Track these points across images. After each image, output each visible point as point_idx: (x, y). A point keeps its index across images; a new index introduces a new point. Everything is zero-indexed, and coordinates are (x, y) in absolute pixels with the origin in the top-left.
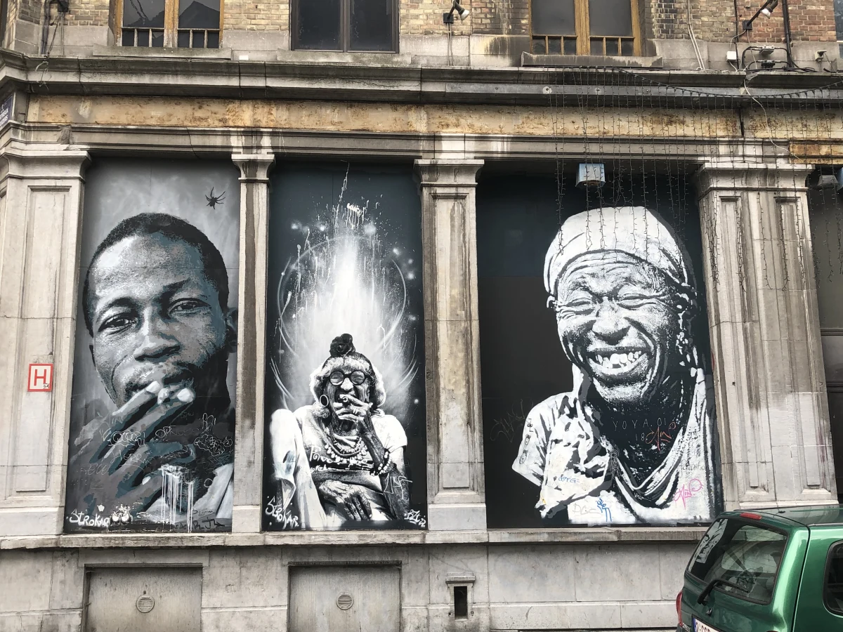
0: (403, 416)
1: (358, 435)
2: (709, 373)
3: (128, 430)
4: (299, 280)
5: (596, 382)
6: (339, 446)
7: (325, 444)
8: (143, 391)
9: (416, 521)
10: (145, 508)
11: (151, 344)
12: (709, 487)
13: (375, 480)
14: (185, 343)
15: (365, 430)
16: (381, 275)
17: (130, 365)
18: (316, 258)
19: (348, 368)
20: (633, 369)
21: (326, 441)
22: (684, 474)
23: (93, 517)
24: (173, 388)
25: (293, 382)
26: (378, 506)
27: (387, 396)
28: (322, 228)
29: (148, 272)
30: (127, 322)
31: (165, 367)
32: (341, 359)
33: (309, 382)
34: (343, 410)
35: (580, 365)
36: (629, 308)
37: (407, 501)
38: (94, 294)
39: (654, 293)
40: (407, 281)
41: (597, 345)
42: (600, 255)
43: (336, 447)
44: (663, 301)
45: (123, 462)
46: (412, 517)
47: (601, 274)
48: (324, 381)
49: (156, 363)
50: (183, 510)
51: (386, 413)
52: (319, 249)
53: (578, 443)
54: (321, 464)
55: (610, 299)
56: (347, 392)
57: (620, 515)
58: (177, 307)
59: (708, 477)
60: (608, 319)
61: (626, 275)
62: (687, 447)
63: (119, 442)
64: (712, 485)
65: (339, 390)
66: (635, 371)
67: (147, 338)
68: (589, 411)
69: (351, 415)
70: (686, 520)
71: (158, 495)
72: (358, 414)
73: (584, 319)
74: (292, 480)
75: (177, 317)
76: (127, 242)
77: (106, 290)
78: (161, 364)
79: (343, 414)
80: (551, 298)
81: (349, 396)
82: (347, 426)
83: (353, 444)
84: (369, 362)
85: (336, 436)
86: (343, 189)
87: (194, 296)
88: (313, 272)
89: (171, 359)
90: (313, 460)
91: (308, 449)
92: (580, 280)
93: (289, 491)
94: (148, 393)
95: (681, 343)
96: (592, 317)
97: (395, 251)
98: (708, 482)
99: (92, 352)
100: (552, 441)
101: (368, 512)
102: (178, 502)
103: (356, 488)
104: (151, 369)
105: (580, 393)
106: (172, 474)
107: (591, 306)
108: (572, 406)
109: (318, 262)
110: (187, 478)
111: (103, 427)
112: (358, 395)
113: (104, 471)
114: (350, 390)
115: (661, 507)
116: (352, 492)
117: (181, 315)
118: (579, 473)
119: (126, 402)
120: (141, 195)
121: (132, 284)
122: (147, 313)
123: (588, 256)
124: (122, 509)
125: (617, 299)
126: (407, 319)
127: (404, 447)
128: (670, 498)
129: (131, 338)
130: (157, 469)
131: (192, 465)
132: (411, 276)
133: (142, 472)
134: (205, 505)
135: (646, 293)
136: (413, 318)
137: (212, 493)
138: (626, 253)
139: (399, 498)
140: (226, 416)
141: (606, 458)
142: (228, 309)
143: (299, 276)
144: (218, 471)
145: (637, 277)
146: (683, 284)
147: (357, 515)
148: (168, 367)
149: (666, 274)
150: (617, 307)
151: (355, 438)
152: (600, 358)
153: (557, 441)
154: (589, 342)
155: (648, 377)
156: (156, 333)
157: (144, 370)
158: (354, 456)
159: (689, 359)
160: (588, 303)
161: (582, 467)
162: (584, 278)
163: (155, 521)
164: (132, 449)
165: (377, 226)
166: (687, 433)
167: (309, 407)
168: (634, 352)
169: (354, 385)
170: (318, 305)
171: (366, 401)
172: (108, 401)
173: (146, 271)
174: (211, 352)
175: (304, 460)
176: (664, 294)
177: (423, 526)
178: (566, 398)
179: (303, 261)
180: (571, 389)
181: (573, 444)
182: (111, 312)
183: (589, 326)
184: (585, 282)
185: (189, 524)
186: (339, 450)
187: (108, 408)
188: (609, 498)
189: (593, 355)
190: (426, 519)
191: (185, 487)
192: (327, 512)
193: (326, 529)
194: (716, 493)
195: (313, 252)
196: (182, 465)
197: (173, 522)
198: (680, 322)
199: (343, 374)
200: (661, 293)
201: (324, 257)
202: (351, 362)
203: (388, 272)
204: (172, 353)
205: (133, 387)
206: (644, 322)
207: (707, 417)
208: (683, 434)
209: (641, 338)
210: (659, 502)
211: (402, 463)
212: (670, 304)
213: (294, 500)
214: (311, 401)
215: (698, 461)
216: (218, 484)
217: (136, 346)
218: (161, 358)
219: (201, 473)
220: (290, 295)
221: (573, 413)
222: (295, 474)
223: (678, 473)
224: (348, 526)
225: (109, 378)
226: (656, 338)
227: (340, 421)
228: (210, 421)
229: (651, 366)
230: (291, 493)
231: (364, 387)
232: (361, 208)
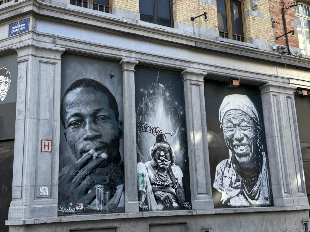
0: (181, 166)
1: (167, 173)
2: (267, 154)
3: (82, 170)
4: (144, 111)
5: (236, 156)
6: (161, 177)
7: (156, 177)
8: (87, 153)
9: (188, 206)
10: (90, 203)
11: (89, 134)
12: (269, 193)
13: (173, 191)
14: (103, 134)
15: (169, 171)
16: (172, 112)
17: (82, 142)
18: (149, 103)
19: (162, 147)
20: (246, 151)
21: (156, 175)
22: (262, 188)
23: (68, 208)
24: (99, 152)
25: (144, 152)
26: (175, 201)
27: (176, 159)
28: (151, 92)
29: (87, 103)
30: (80, 123)
31: (96, 144)
32: (160, 143)
33: (149, 152)
34: (161, 163)
35: (231, 149)
36: (244, 130)
37: (184, 199)
38: (65, 110)
39: (250, 126)
40: (180, 115)
41: (235, 143)
42: (235, 111)
43: (159, 177)
44: (253, 128)
45: (80, 184)
46: (186, 205)
47: (235, 117)
48: (154, 152)
49: (92, 142)
50: (105, 204)
51: (176, 165)
52: (150, 100)
53: (232, 177)
54: (155, 184)
55: (238, 126)
56: (162, 156)
57: (245, 203)
58: (99, 119)
59: (268, 189)
60: (238, 134)
61: (242, 118)
62: (262, 179)
63: (78, 175)
64: (269, 192)
65: (160, 155)
66: (247, 152)
67: (88, 131)
68: (234, 165)
69: (164, 165)
70: (263, 204)
71: (95, 198)
72: (166, 165)
73: (231, 133)
74: (145, 191)
75: (99, 123)
76: (78, 90)
77: (70, 109)
78: (94, 142)
79: (161, 165)
80: (221, 125)
81: (163, 158)
82: (163, 170)
83: (165, 176)
84: (169, 145)
85: (159, 173)
86: (158, 77)
87: (106, 114)
88: (149, 108)
89: (98, 140)
90: (152, 182)
91: (150, 178)
92: (230, 119)
93: (144, 195)
94: (89, 154)
95: (258, 143)
96: (233, 132)
97: (176, 103)
98: (268, 191)
99: (65, 136)
100: (224, 176)
101: (172, 203)
102: (103, 201)
103: (167, 194)
104: (90, 144)
105: (231, 160)
106: (100, 189)
107: (233, 129)
108: (230, 164)
109: (150, 105)
110: (105, 190)
111: (71, 168)
112: (166, 158)
113: (72, 188)
114: (163, 156)
115: (257, 200)
116: (166, 195)
117: (101, 122)
118: (233, 188)
119: (80, 158)
120: (83, 71)
121: (81, 108)
122: (87, 120)
123: (231, 111)
124: (80, 204)
125: (240, 127)
126: (181, 129)
127: (182, 178)
128: (259, 197)
129: (82, 130)
130: (94, 187)
131: (108, 185)
132: (182, 113)
133: (88, 188)
134: (113, 201)
135: (248, 125)
136: (183, 129)
137: (116, 196)
138: (242, 111)
139: (182, 197)
140: (120, 165)
141: (240, 183)
142: (119, 121)
143: (144, 110)
144: (118, 187)
145: (246, 119)
146: (258, 123)
147: (168, 205)
148: (96, 143)
149: (253, 119)
150: (240, 129)
151: (166, 174)
152: (236, 147)
153: (226, 177)
154: (233, 141)
155: (250, 154)
156: (91, 129)
157: (87, 144)
158: (166, 181)
159: (261, 149)
160: (232, 127)
161: (233, 186)
162: (231, 118)
163: (94, 209)
164: (84, 178)
165: (170, 93)
166: (262, 174)
167: (150, 162)
168: (246, 146)
169: (165, 154)
170: (151, 121)
171: (169, 160)
172: (73, 157)
173: (86, 102)
174: (113, 138)
175: (149, 183)
176: (253, 126)
177: (190, 208)
178: (228, 161)
179: (145, 104)
180: (229, 158)
181: (230, 177)
182: (72, 119)
183: (233, 135)
184: (231, 120)
185: (107, 210)
186: (161, 179)
187: (73, 160)
188: (241, 196)
189: (234, 146)
190: (191, 205)
191: (105, 194)
192: (158, 204)
193: (158, 210)
194: (271, 195)
195: (149, 101)
196: (104, 185)
197: (101, 209)
198: (258, 136)
199: (161, 149)
200: (252, 125)
201: (152, 103)
202: (164, 145)
203: (174, 111)
204: (98, 138)
205: (83, 151)
206: (248, 135)
207: (267, 169)
208: (261, 174)
209: (248, 141)
210: (256, 198)
211: (182, 184)
212: (255, 129)
213: (146, 199)
214: (150, 159)
215: (265, 183)
216: (118, 193)
217: (84, 134)
218: (94, 140)
219: (111, 188)
220: (141, 117)
221: (230, 167)
222: (146, 189)
223: (260, 188)
224: (165, 208)
225: (73, 147)
226: (252, 141)
227: (161, 167)
228: (114, 166)
229: (251, 150)
230: (145, 196)
231: (168, 155)
232: (164, 86)
